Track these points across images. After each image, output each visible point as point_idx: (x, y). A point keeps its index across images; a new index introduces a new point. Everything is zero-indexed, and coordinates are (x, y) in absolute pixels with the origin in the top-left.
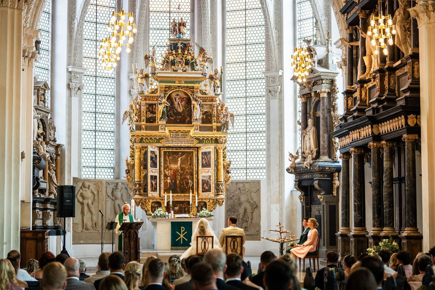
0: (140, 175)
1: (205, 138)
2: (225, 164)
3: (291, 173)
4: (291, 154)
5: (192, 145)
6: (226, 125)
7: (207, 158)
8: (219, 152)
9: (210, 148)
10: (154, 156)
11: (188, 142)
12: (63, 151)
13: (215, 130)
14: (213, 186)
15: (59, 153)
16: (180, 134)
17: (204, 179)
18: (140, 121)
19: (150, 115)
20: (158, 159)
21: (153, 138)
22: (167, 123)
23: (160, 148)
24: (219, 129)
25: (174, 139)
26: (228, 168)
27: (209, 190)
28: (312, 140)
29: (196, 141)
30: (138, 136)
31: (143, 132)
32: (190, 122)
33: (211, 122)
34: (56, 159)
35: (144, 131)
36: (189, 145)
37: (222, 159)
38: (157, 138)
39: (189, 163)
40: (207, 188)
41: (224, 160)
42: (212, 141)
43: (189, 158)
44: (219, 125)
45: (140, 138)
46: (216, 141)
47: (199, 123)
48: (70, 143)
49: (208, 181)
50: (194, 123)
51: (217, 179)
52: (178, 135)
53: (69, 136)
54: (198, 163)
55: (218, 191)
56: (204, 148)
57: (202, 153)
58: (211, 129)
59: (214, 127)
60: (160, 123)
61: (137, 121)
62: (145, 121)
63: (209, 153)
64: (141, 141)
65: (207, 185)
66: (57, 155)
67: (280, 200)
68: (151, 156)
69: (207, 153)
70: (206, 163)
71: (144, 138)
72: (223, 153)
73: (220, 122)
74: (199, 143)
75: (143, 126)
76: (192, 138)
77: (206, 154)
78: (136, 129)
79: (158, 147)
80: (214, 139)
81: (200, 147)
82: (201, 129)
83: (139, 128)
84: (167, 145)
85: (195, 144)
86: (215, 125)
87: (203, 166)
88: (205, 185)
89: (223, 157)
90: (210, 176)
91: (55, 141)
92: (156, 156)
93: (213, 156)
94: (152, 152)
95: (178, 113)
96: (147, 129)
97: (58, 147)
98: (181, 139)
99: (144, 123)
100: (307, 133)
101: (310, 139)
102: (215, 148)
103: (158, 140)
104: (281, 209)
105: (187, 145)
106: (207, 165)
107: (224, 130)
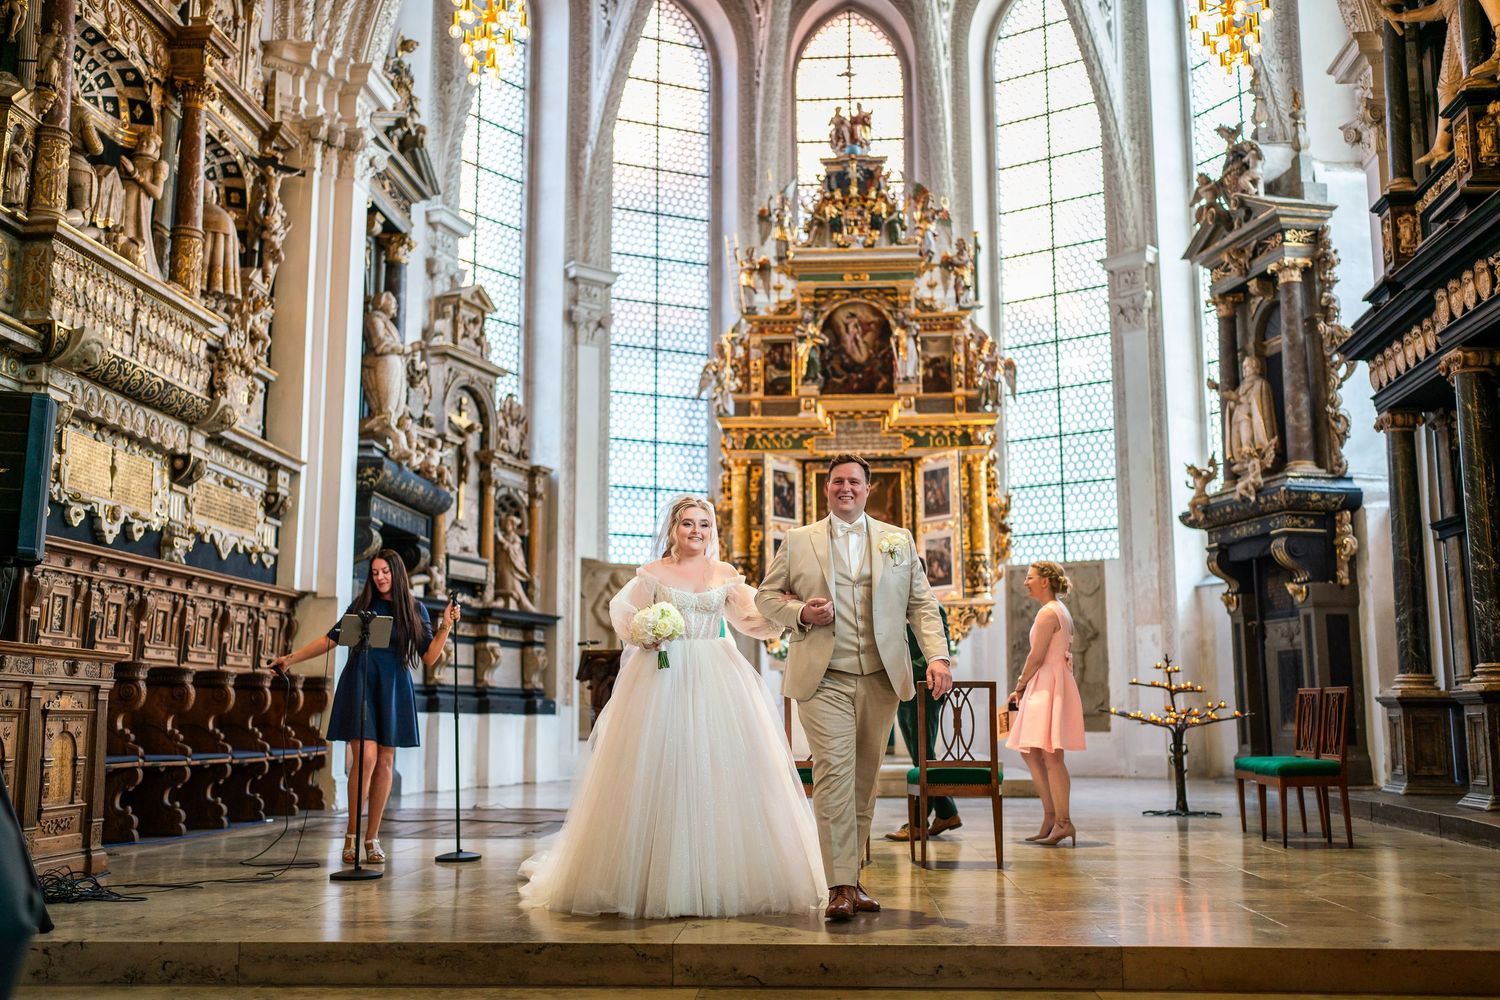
0: (749, 540)
1: (934, 433)
2: (994, 505)
3: (1193, 524)
4: (1191, 469)
5: (894, 453)
6: (991, 392)
7: (940, 488)
8: (975, 468)
9: (949, 458)
10: (786, 485)
11: (883, 443)
12: (552, 487)
13: (960, 408)
14: (957, 567)
15: (540, 489)
16: (860, 422)
17: (933, 547)
18: (748, 391)
19: (776, 374)
20: (798, 495)
21: (783, 436)
22: (823, 391)
23: (804, 462)
24: (972, 405)
25: (843, 436)
26: (1003, 517)
27: (946, 580)
28: (1258, 418)
29: (906, 443)
30: (740, 430)
31: (756, 420)
32: (889, 389)
33: (949, 389)
34: (530, 508)
35: (759, 417)
36: (887, 452)
37: (984, 489)
38: (796, 436)
39: (889, 505)
40: (940, 573)
41: (989, 495)
42: (952, 440)
43: (889, 492)
44: (973, 393)
45: (746, 435)
46: (967, 440)
47: (915, 389)
48: (572, 467)
49: (942, 554)
50: (900, 389)
51: (971, 548)
52: (856, 425)
53: (571, 449)
54: (914, 506)
55: (974, 579)
56: (930, 461)
57: (926, 474)
58: (950, 406)
59: (960, 401)
60: (803, 390)
61: (739, 391)
62: (761, 390)
63: (945, 471)
64: (750, 443)
65: (941, 565)
66: (533, 495)
67: (1164, 611)
68: (775, 485)
69: (939, 474)
70: (937, 501)
71: (758, 436)
72: (988, 474)
73: (975, 387)
74: (916, 445)
75: (756, 404)
76: (895, 432)
77: (936, 477)
78: (738, 413)
79: (799, 460)
80: (959, 433)
81: (920, 458)
82: (921, 406)
83: (743, 409)
84: (822, 454)
85: (906, 447)
86: (959, 393)
87: (929, 511)
88: (936, 564)
89: (989, 486)
90: (948, 540)
91: (522, 455)
92: (792, 486)
93: (955, 482)
94: (780, 474)
95: (852, 367)
96: (766, 410)
97: (533, 473)
98: (863, 435)
99: (760, 394)
100: (1242, 399)
101: (1250, 415)
102: (963, 460)
103: (798, 444)
104: (1169, 638)
105: (880, 453)
106: (938, 507)
107: (989, 408)
